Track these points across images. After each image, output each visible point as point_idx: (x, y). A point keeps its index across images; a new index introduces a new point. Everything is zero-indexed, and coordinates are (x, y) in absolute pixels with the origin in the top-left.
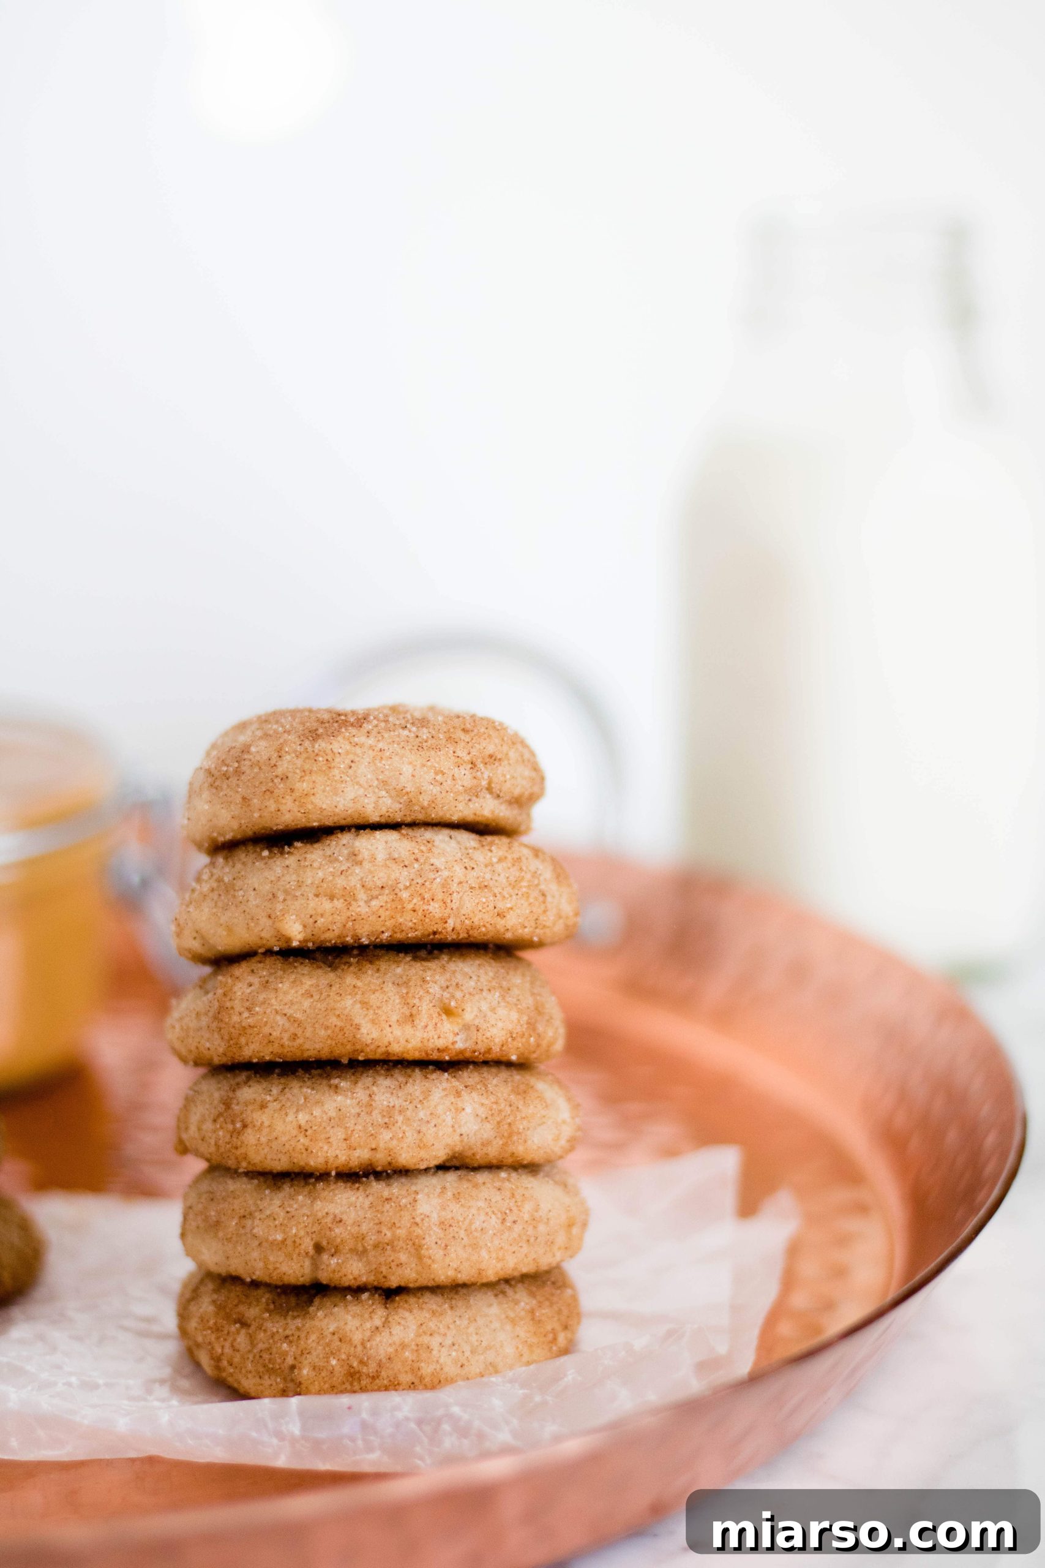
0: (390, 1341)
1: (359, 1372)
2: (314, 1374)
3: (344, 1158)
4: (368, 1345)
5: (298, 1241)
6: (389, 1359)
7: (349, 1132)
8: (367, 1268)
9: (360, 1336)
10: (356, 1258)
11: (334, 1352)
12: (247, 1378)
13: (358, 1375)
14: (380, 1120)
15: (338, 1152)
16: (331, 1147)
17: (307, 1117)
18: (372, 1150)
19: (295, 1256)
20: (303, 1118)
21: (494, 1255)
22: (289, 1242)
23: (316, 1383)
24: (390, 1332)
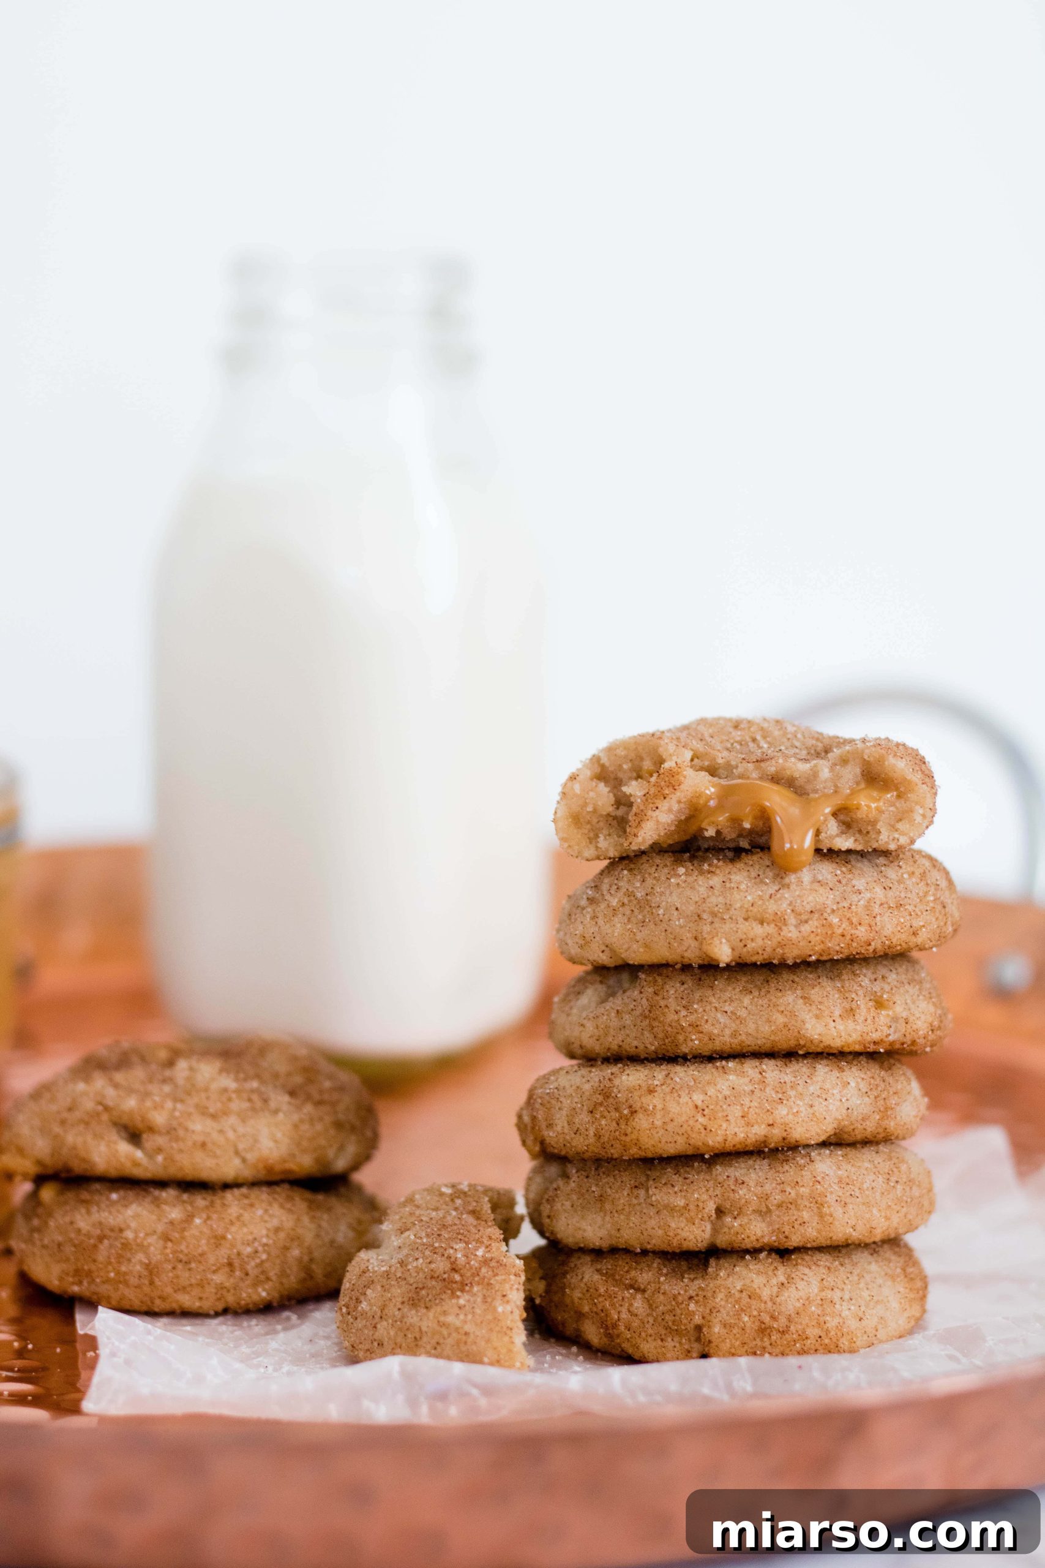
0: (797, 1297)
1: (770, 1327)
2: (726, 1331)
3: (742, 1135)
4: (778, 1300)
5: (701, 1205)
6: (798, 1314)
7: (746, 1110)
8: (770, 1229)
9: (769, 1293)
10: (759, 1219)
11: (745, 1308)
12: (647, 1342)
13: (768, 1331)
14: (774, 1096)
15: (736, 1130)
16: (730, 1125)
17: (702, 1097)
18: (769, 1125)
19: (697, 1221)
20: (698, 1098)
21: (883, 1214)
22: (692, 1207)
23: (728, 1340)
24: (797, 1288)
